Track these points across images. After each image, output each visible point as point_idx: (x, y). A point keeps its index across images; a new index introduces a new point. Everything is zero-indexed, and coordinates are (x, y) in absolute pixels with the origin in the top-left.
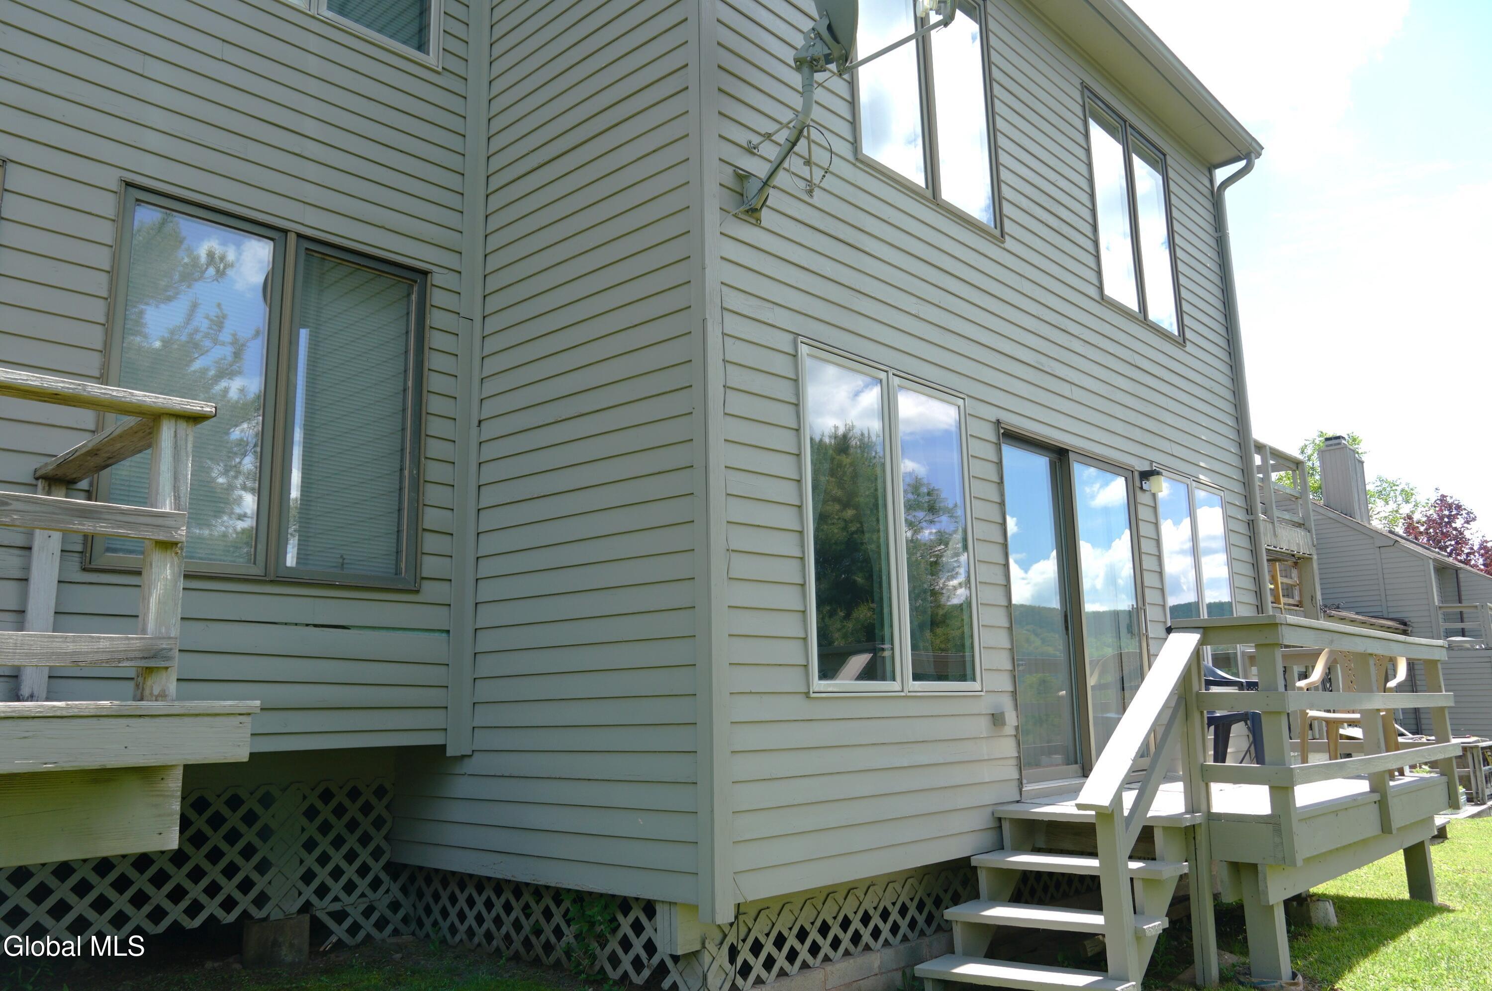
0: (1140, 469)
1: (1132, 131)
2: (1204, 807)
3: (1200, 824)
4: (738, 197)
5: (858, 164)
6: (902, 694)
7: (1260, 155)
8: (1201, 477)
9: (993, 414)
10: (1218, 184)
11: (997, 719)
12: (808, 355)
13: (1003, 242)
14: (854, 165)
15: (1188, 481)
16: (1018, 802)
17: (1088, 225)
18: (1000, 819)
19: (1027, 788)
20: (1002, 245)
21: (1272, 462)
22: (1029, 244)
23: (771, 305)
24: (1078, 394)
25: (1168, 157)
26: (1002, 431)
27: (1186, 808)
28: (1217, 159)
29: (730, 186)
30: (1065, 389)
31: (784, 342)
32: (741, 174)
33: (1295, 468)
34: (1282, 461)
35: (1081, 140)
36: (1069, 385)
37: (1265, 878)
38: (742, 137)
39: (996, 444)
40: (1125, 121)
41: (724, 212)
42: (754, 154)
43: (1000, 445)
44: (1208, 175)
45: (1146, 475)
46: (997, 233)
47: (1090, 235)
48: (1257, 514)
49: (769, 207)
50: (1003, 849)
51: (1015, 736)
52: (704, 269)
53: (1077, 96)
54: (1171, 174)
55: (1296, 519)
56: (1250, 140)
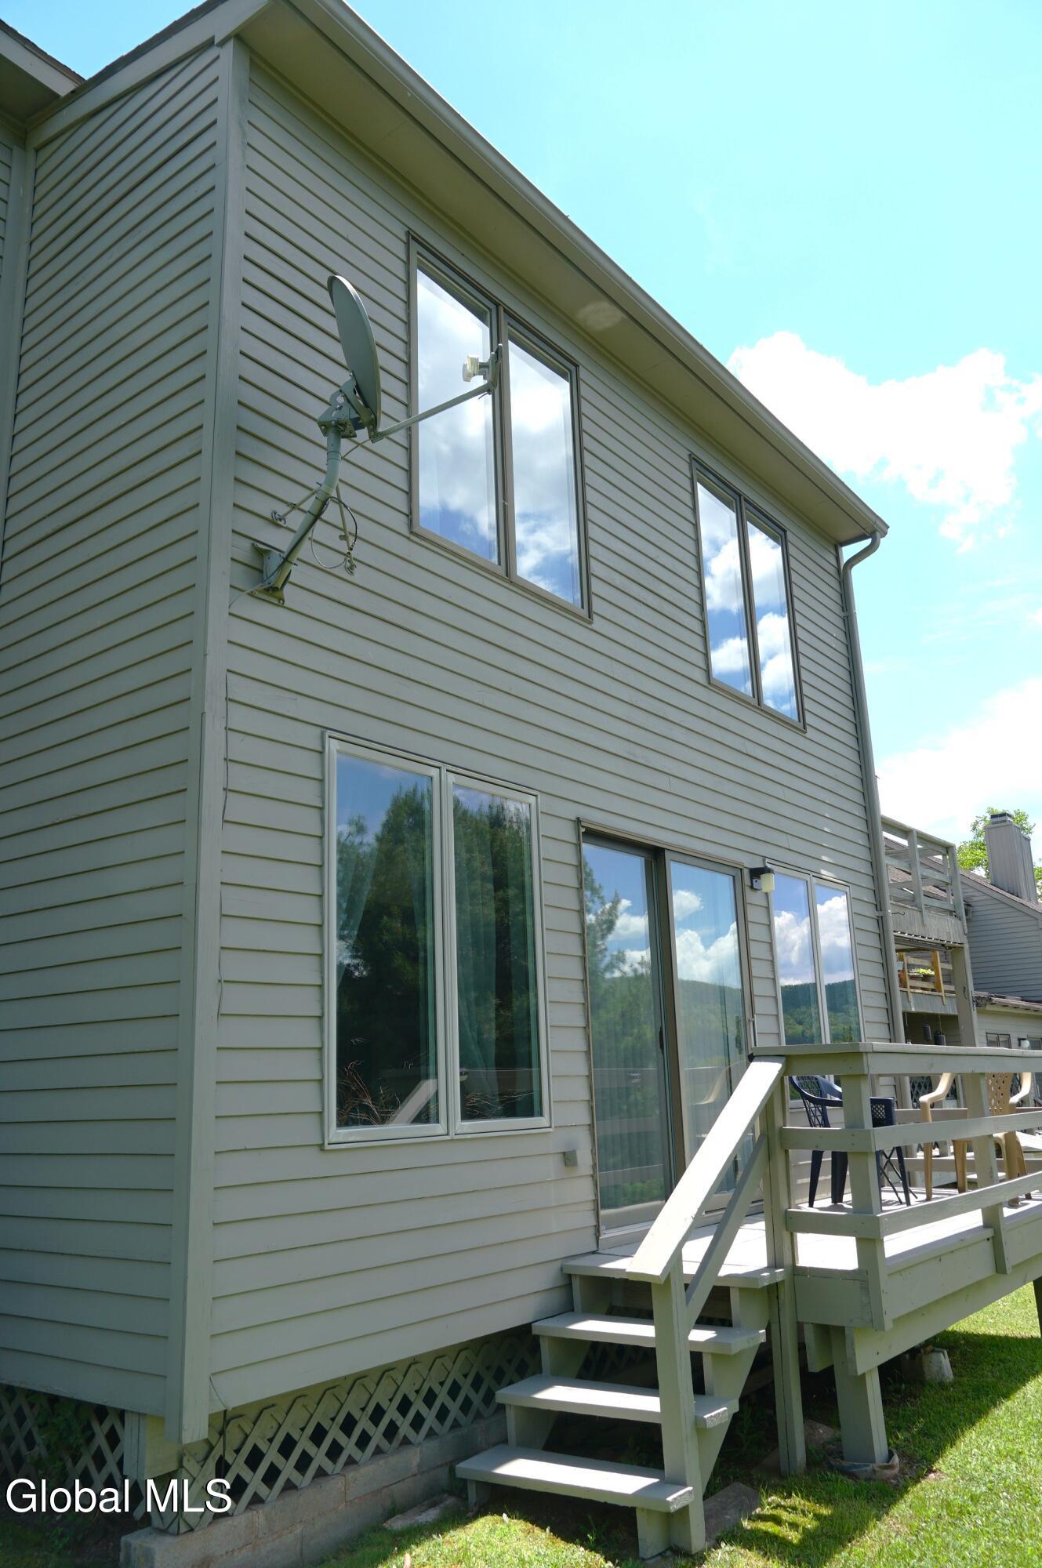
0: (750, 867)
1: (748, 505)
2: (788, 1261)
3: (783, 1281)
4: (256, 573)
5: (412, 537)
6: (448, 1138)
7: (886, 534)
8: (823, 872)
9: (573, 812)
10: (845, 561)
11: (568, 1159)
12: (338, 751)
13: (591, 623)
14: (408, 538)
15: (807, 877)
16: (594, 1253)
17: (695, 604)
18: (570, 1276)
19: (607, 1235)
20: (590, 626)
21: (919, 846)
22: (622, 624)
23: (294, 696)
24: (677, 786)
25: (788, 533)
26: (583, 830)
27: (768, 1263)
28: (843, 537)
29: (246, 562)
30: (662, 782)
31: (310, 738)
32: (261, 549)
33: (944, 852)
34: (931, 846)
35: (689, 514)
36: (666, 777)
37: (853, 1344)
38: (266, 507)
39: (575, 844)
40: (740, 496)
41: (236, 591)
42: (280, 526)
43: (580, 845)
44: (834, 553)
45: (757, 873)
46: (584, 613)
47: (698, 615)
48: (886, 911)
49: (291, 583)
50: (573, 1310)
51: (592, 1176)
52: (205, 655)
53: (685, 468)
54: (792, 550)
55: (946, 907)
56: (874, 519)
